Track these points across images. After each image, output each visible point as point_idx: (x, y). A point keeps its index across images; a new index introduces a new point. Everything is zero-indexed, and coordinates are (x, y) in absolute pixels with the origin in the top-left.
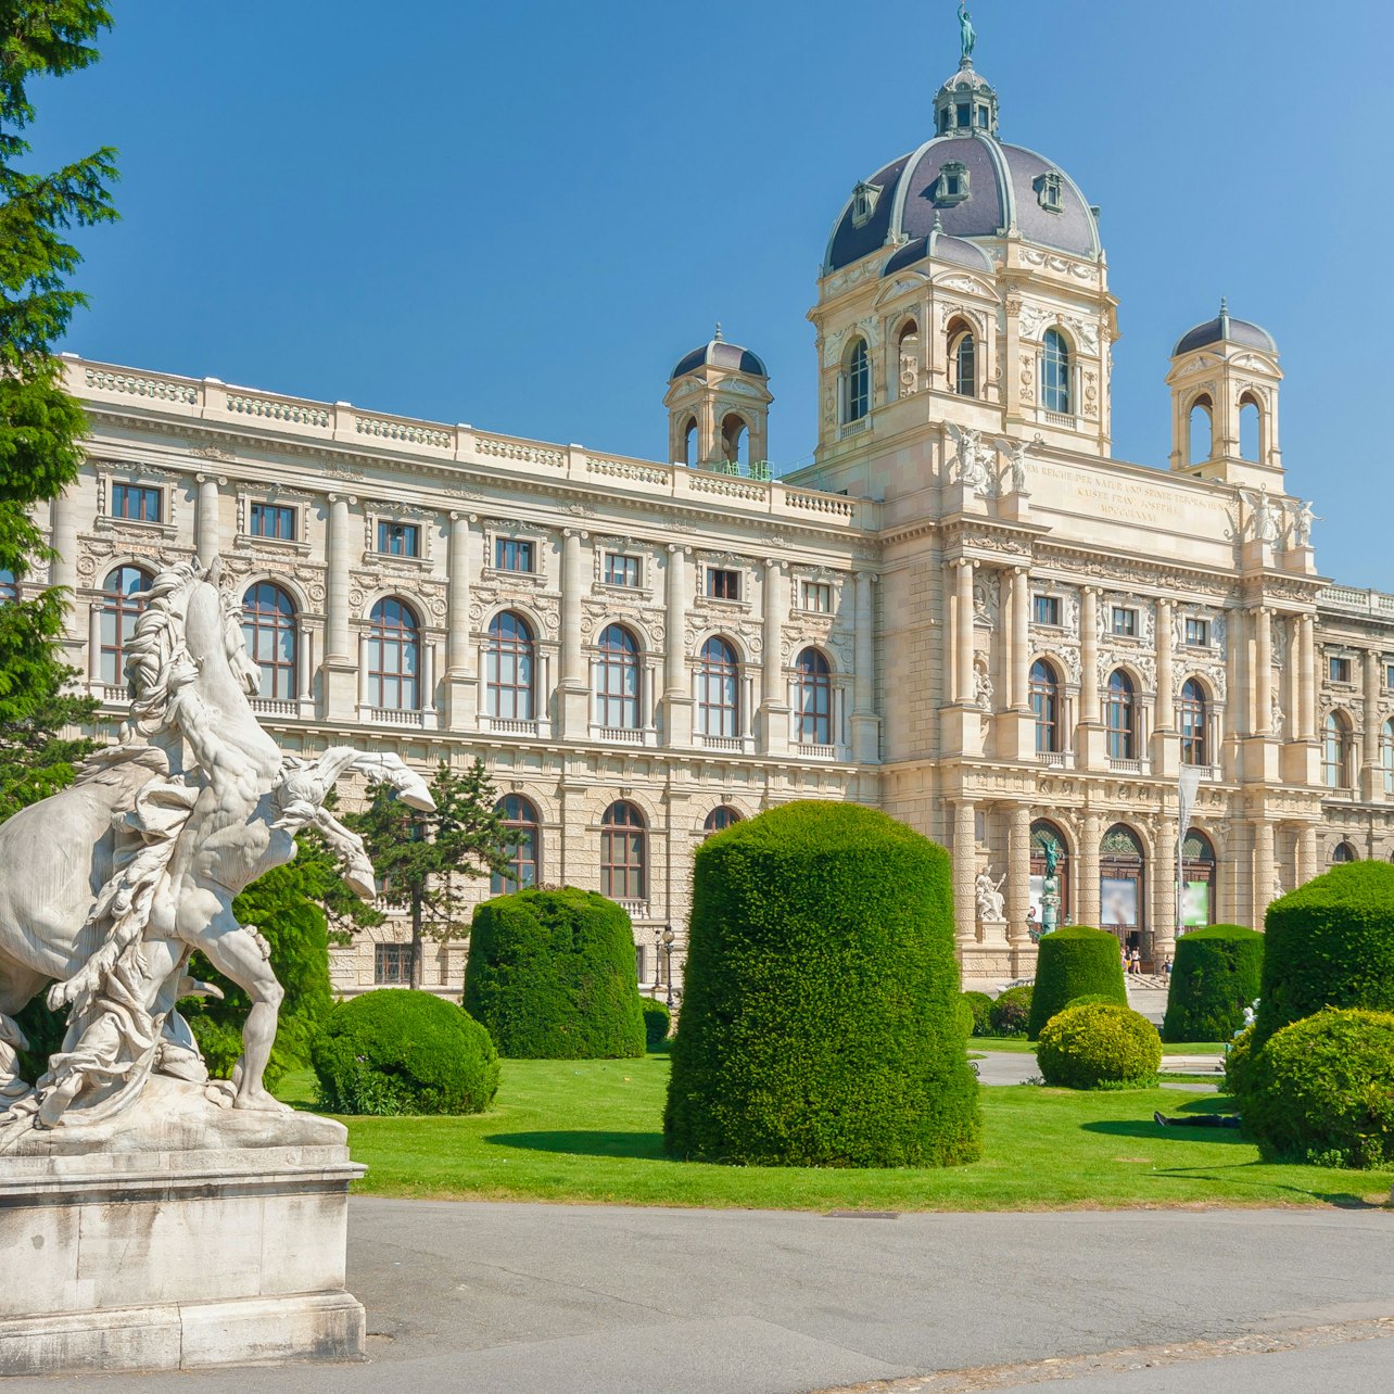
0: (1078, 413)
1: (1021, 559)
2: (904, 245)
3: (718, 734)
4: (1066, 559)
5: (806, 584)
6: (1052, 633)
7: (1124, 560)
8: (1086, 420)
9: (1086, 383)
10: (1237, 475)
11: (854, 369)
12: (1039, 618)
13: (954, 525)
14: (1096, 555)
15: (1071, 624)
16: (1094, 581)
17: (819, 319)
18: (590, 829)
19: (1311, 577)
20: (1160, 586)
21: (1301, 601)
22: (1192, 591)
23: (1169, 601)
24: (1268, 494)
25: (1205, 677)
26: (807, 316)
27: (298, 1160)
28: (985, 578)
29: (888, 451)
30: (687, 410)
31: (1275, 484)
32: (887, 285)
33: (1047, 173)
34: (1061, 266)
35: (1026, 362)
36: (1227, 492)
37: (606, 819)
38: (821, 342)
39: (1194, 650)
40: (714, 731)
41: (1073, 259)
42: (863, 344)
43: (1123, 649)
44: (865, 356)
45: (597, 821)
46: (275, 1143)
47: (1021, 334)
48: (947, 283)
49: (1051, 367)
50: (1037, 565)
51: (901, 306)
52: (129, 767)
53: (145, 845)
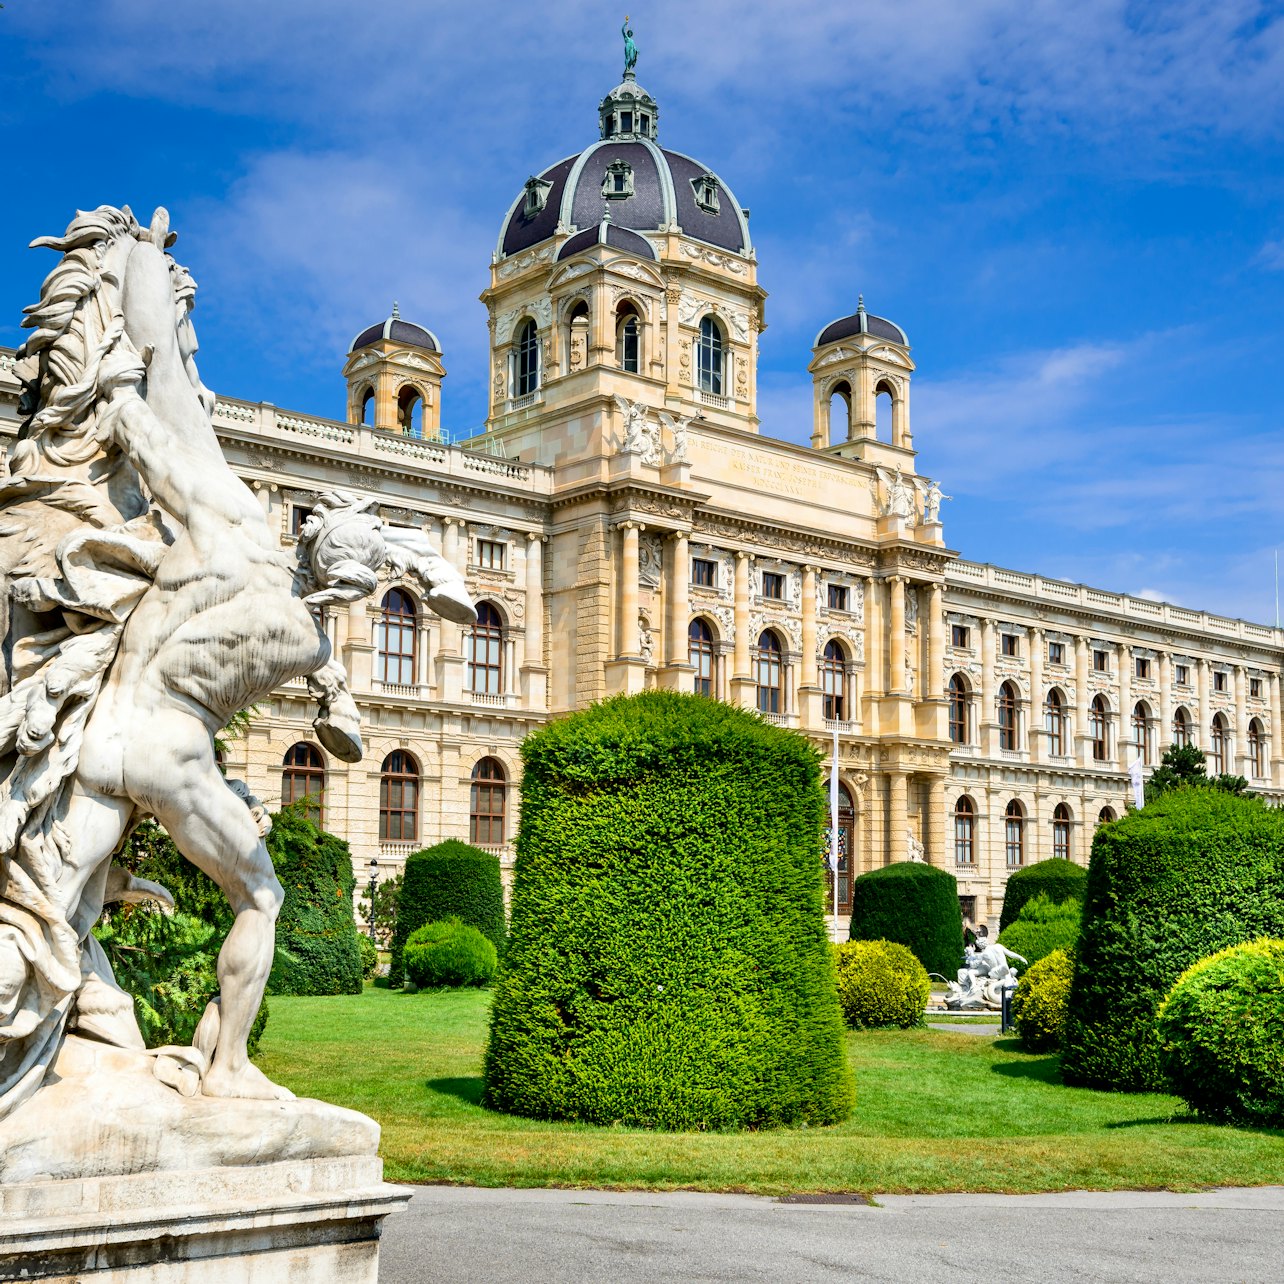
0: (730, 394)
1: (683, 525)
2: (573, 235)
3: (396, 681)
4: (722, 527)
5: (481, 542)
6: (708, 594)
7: (774, 529)
8: (737, 402)
9: (738, 368)
10: (872, 455)
11: (524, 347)
12: (697, 579)
13: (622, 490)
14: (749, 523)
15: (726, 586)
16: (749, 547)
17: (492, 300)
18: (271, 769)
19: (941, 550)
20: (807, 554)
21: (932, 571)
22: (834, 560)
23: (814, 568)
24: (903, 474)
25: (845, 639)
26: (480, 299)
27: (306, 1185)
28: (649, 542)
29: (559, 421)
30: (365, 381)
31: (908, 465)
32: (561, 268)
33: (704, 176)
34: (716, 261)
35: (685, 346)
36: (866, 470)
37: (287, 760)
38: (492, 323)
39: (836, 613)
40: (393, 678)
41: (728, 255)
42: (532, 324)
43: (772, 611)
44: (535, 336)
45: (279, 761)
46: (274, 1156)
47: (681, 321)
48: (617, 269)
49: (706, 351)
50: (697, 531)
51: (573, 289)
52: (34, 509)
53: (72, 634)
